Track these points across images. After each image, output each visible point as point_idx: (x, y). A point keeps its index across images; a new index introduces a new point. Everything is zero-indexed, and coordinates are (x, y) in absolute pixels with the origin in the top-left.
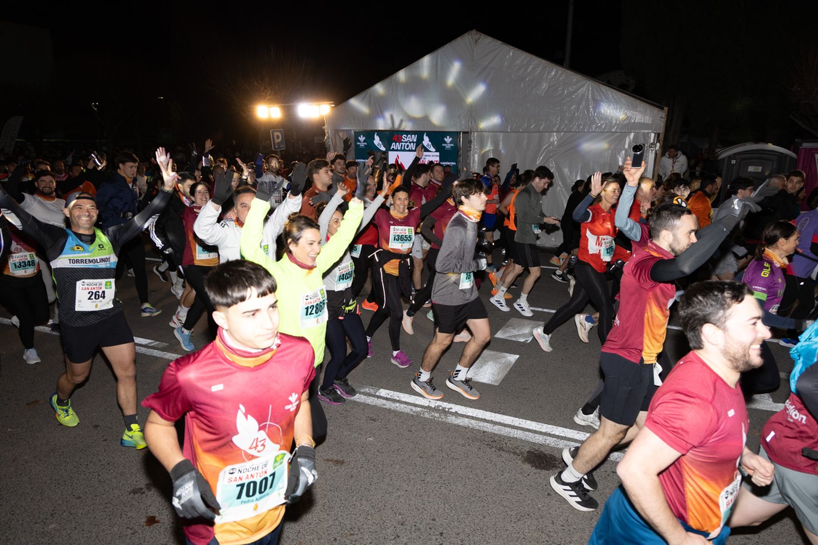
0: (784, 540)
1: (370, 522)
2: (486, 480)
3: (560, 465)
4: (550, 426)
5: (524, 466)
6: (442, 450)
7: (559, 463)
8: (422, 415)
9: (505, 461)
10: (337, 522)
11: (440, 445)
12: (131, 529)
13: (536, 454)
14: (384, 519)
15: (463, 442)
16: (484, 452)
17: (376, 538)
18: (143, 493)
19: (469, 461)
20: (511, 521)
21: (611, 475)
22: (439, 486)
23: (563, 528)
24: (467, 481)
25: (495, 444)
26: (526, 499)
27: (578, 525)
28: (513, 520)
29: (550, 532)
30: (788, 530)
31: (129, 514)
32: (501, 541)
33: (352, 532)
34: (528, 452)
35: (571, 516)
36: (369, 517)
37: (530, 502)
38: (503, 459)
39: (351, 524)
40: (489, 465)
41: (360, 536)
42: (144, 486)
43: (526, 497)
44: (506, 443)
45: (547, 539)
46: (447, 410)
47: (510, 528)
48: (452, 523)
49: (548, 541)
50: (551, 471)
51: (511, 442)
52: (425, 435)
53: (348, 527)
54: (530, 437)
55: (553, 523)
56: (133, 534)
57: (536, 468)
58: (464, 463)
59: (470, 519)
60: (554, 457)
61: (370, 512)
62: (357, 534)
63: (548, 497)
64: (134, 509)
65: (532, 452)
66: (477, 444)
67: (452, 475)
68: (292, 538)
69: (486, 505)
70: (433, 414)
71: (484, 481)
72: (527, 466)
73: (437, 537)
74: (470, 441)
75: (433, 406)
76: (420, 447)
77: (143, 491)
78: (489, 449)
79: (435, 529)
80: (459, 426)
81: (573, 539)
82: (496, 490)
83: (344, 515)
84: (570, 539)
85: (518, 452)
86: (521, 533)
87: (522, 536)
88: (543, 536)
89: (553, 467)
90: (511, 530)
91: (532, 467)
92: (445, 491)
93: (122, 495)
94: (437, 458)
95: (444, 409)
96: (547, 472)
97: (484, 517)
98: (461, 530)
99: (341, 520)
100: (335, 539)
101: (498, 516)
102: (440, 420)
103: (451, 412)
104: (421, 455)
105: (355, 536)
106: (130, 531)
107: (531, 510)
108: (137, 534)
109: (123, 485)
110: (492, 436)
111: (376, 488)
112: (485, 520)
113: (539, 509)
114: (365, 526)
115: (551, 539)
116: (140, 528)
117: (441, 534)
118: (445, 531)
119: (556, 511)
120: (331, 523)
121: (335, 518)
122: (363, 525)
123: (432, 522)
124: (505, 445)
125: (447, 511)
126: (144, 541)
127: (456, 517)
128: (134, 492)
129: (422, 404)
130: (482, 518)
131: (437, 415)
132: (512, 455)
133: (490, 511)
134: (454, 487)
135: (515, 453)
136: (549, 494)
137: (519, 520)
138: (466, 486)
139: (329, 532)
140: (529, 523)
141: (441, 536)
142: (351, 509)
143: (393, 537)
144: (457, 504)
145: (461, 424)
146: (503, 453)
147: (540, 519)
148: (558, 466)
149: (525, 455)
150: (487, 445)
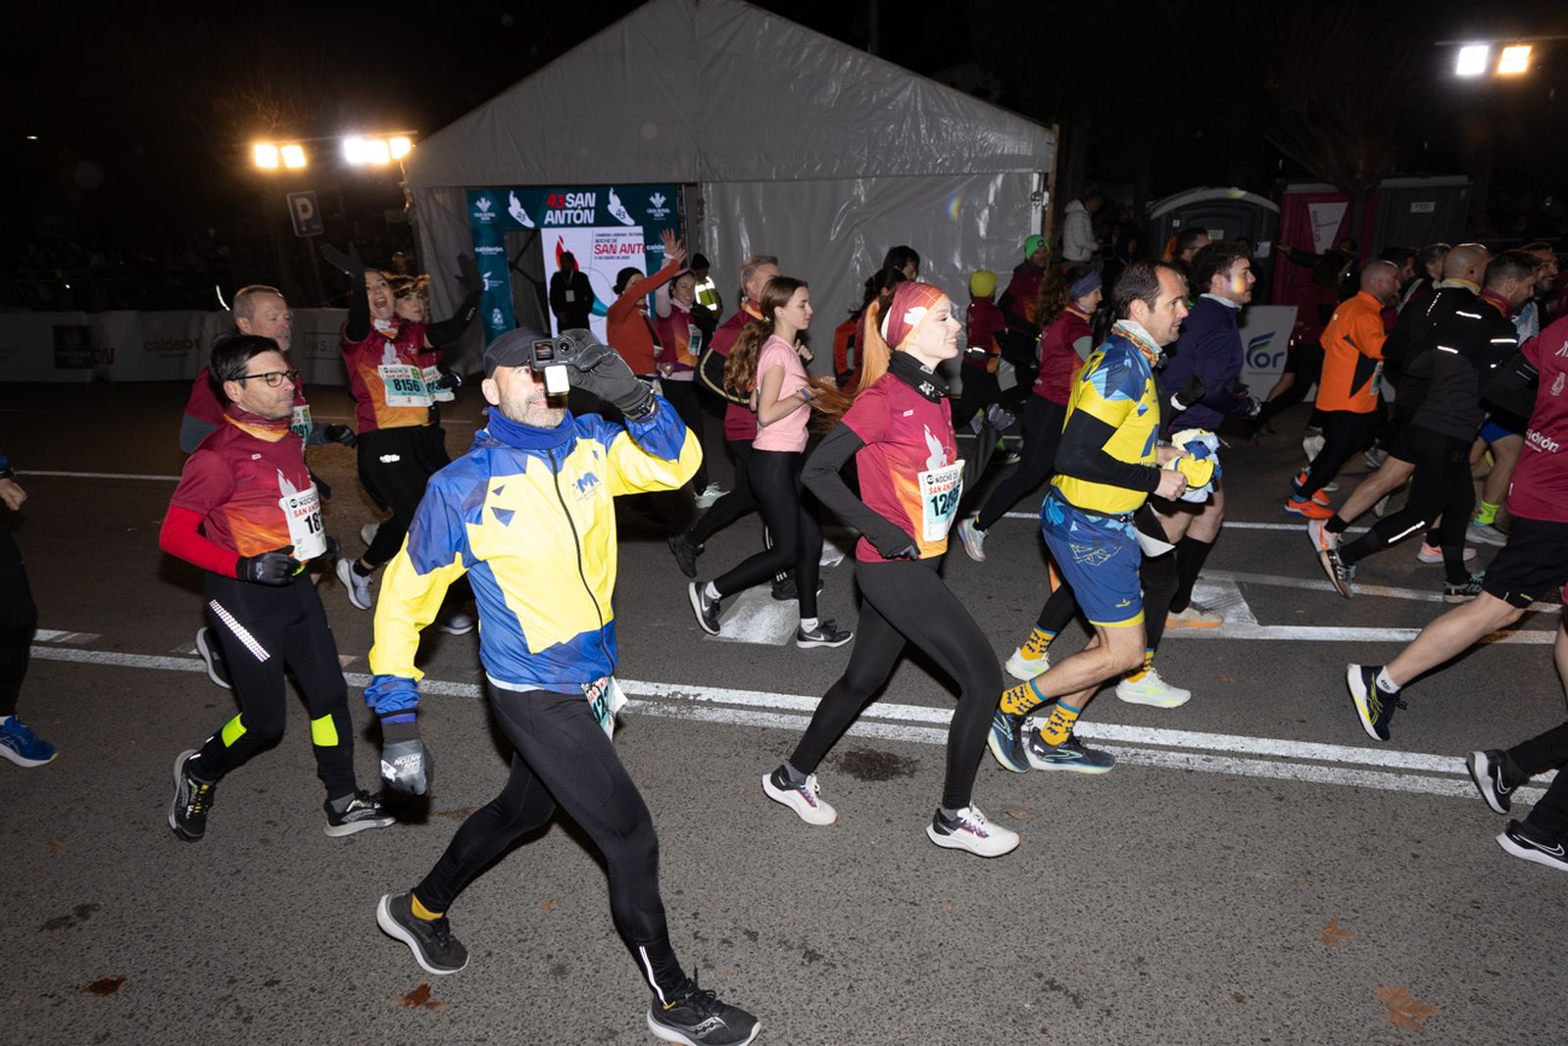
0: (1286, 842)
1: (557, 914)
2: (774, 811)
3: (906, 769)
5: (841, 777)
6: (686, 770)
7: (904, 766)
8: (643, 713)
10: (490, 923)
11: (682, 760)
12: (51, 997)
13: (861, 755)
14: (583, 904)
15: (726, 751)
16: (766, 765)
17: (570, 941)
18: (71, 925)
19: (739, 783)
20: (824, 875)
21: (996, 775)
22: (686, 832)
23: (918, 873)
24: (738, 817)
25: (785, 748)
26: (849, 834)
27: (944, 864)
28: (826, 872)
29: (895, 883)
30: (1291, 825)
31: (44, 969)
32: (808, 911)
33: (521, 936)
34: (847, 754)
35: (930, 852)
36: (554, 906)
37: (855, 837)
39: (520, 923)
41: (538, 940)
42: (71, 914)
43: (848, 830)
45: (890, 896)
46: (692, 698)
47: (822, 887)
48: (715, 894)
49: (891, 900)
50: (890, 781)
52: (653, 747)
53: (514, 928)
55: (898, 868)
56: (58, 1005)
57: (864, 778)
58: (730, 786)
59: (747, 881)
60: (896, 757)
61: (554, 896)
62: (533, 938)
63: (888, 825)
64: (54, 958)
65: (856, 753)
66: (753, 751)
67: (709, 811)
68: (400, 964)
69: (776, 854)
70: (665, 707)
71: (770, 813)
72: (847, 779)
73: (688, 921)
74: (740, 748)
75: (665, 695)
76: (645, 769)
77: (72, 921)
78: (775, 758)
79: (683, 909)
80: (717, 724)
81: (935, 890)
82: (792, 825)
83: (504, 908)
84: (930, 891)
86: (842, 892)
87: (845, 898)
88: (883, 892)
89: (892, 774)
90: (825, 890)
91: (856, 778)
92: (696, 840)
93: (24, 935)
94: (678, 784)
95: (685, 698)
96: (883, 783)
97: (774, 875)
98: (732, 903)
99: (498, 917)
100: (490, 954)
101: (798, 870)
102: (679, 717)
103: (700, 701)
104: (648, 782)
105: (528, 943)
106: (48, 1001)
107: (859, 852)
108: (67, 1004)
109: (25, 915)
110: (780, 734)
111: (563, 853)
112: (776, 880)
113: (873, 848)
114: (546, 921)
115: (898, 895)
116: (71, 993)
117: (696, 915)
118: (701, 909)
119: (903, 847)
120: (477, 925)
121: (486, 916)
122: (542, 920)
123: (676, 897)
125: (703, 874)
126: (84, 1016)
127: (720, 882)
128: (51, 925)
129: (643, 693)
130: (769, 877)
131: (673, 709)
133: (784, 863)
134: (714, 831)
136: (888, 821)
137: (837, 872)
138: (738, 826)
139: (476, 943)
140: (856, 874)
141: (696, 918)
142: (518, 897)
143: (604, 934)
144: (721, 859)
145: (720, 720)
147: (875, 865)
148: (901, 770)
149: (842, 760)
150: (771, 750)
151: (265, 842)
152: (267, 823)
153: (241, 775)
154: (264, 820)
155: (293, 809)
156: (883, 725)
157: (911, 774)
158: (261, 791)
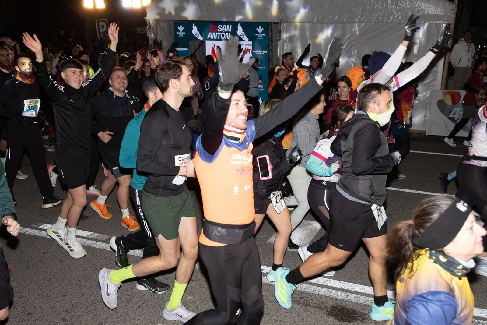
3: (360, 318)
4: (351, 284)
5: (327, 318)
7: (359, 316)
9: (312, 315)
13: (338, 308)
25: (302, 300)
34: (331, 307)
38: (310, 313)
40: (297, 318)
44: (312, 299)
50: (352, 323)
51: (317, 299)
54: (334, 294)
57: (339, 320)
58: (275, 317)
60: (356, 311)
65: (335, 307)
72: (331, 319)
85: (322, 306)
89: (353, 319)
91: (335, 319)
110: (300, 293)
124: (311, 301)
132: (317, 310)
135: (320, 308)
146: (309, 308)
148: (358, 318)
149: (329, 310)
150: (295, 301)
151: (64, 320)
152: (66, 311)
153: (56, 287)
154: (64, 310)
155: (77, 306)
156: (350, 294)
157: (363, 321)
158: (64, 296)
